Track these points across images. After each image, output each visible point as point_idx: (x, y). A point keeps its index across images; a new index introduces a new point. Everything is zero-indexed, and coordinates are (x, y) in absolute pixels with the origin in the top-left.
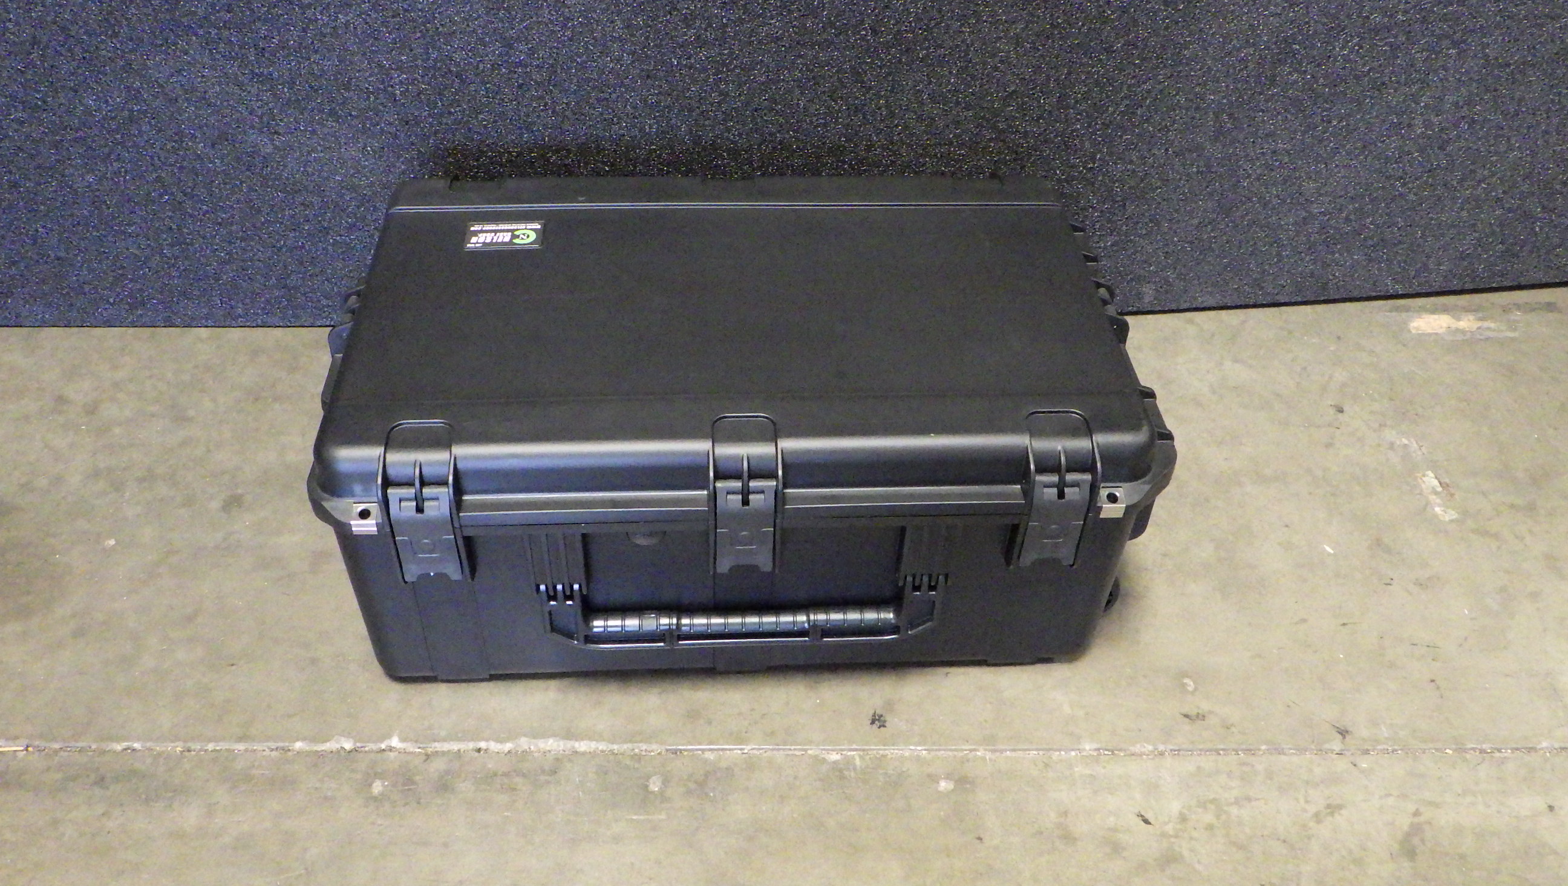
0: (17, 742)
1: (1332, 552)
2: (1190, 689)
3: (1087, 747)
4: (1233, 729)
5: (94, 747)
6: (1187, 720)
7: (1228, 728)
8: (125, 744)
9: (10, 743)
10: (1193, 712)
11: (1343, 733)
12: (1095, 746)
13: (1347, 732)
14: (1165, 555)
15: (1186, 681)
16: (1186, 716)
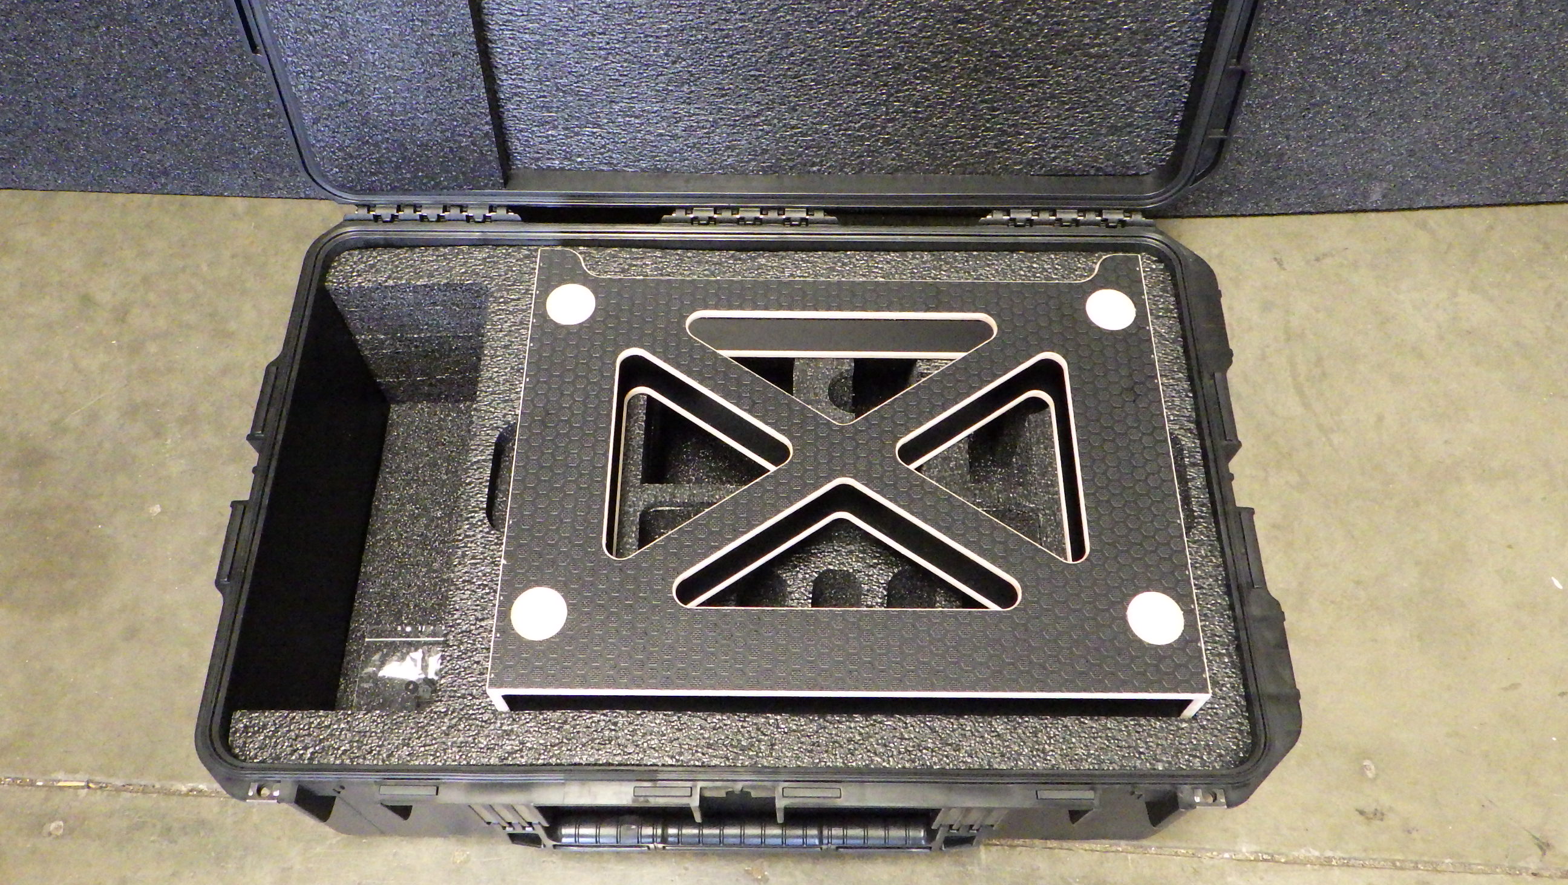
0: (78, 776)
1: (1560, 587)
2: (1370, 775)
3: (1244, 850)
4: (1415, 835)
5: (157, 786)
6: (1361, 818)
7: (1409, 832)
8: (190, 785)
9: (70, 777)
10: (1369, 810)
11: (1544, 846)
12: (1254, 848)
13: (1548, 845)
14: (1358, 583)
15: (1367, 763)
16: (1362, 813)
